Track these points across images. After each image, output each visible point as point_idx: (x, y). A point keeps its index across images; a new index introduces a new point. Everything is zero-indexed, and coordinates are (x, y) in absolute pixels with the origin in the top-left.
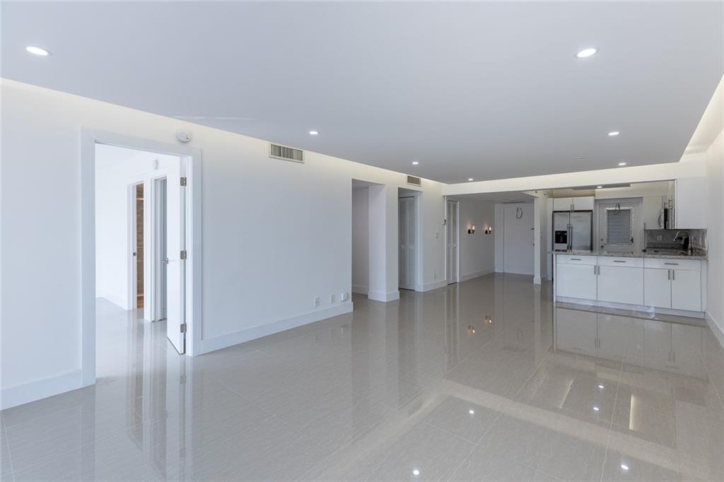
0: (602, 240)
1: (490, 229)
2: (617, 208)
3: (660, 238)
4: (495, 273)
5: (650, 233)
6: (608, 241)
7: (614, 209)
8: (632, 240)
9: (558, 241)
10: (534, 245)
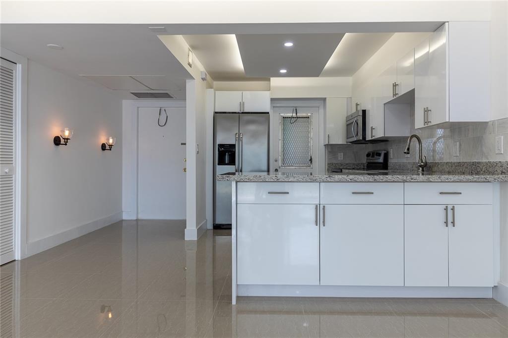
0: (276, 161)
1: (111, 141)
2: (294, 115)
3: (340, 157)
4: (123, 220)
5: (331, 149)
6: (283, 160)
7: (290, 115)
8: (311, 160)
9: (222, 162)
10: (185, 170)
